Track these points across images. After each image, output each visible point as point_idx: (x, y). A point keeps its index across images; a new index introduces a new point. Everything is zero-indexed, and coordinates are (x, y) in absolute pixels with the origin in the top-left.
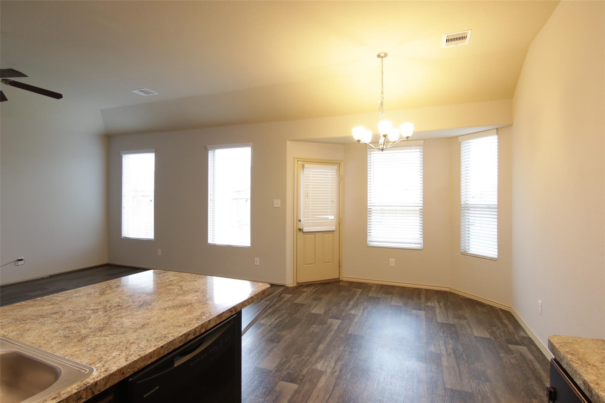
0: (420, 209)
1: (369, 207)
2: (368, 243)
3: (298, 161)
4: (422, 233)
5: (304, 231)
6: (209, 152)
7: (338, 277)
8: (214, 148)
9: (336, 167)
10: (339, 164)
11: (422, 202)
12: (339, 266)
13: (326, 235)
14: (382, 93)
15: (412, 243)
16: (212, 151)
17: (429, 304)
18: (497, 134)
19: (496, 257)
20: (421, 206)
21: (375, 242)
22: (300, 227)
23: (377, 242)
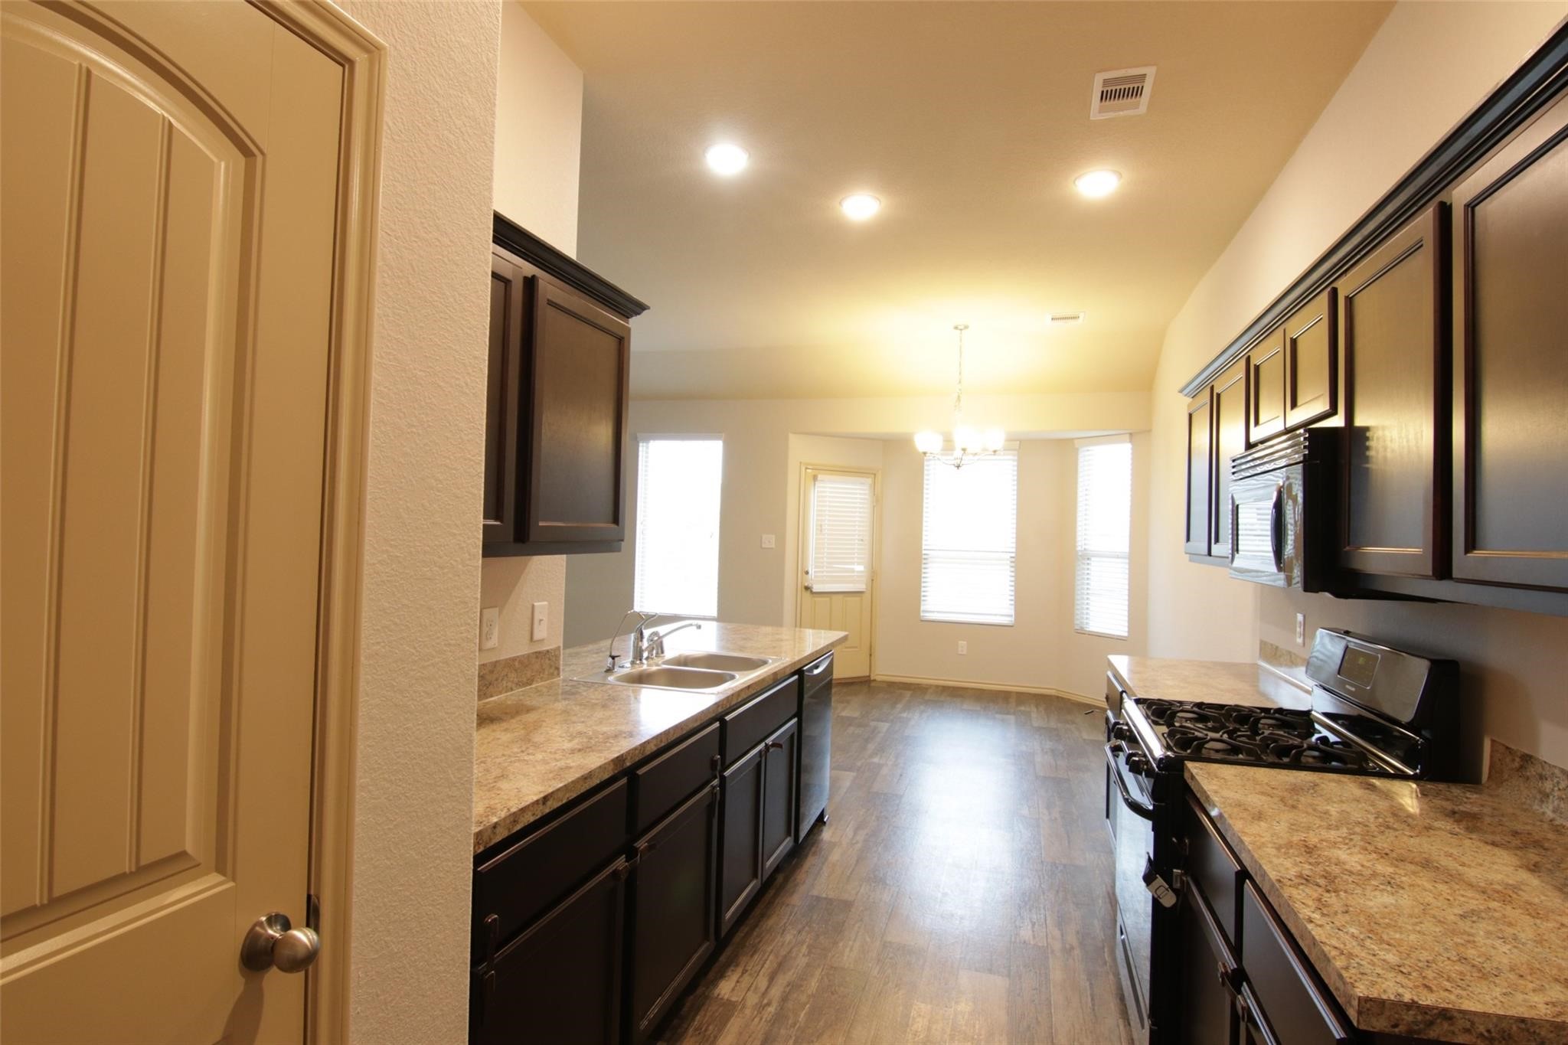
0: (1011, 557)
1: (924, 552)
2: (922, 614)
3: (807, 468)
4: (1013, 598)
5: (814, 590)
6: (641, 444)
7: (868, 674)
8: (647, 440)
9: (870, 479)
10: (875, 475)
11: (1014, 545)
12: (871, 655)
13: (849, 599)
14: (960, 382)
15: (996, 615)
16: (645, 444)
17: (1023, 708)
18: (1131, 442)
19: (1126, 634)
20: (1012, 552)
21: (933, 612)
22: (806, 584)
23: (938, 612)
